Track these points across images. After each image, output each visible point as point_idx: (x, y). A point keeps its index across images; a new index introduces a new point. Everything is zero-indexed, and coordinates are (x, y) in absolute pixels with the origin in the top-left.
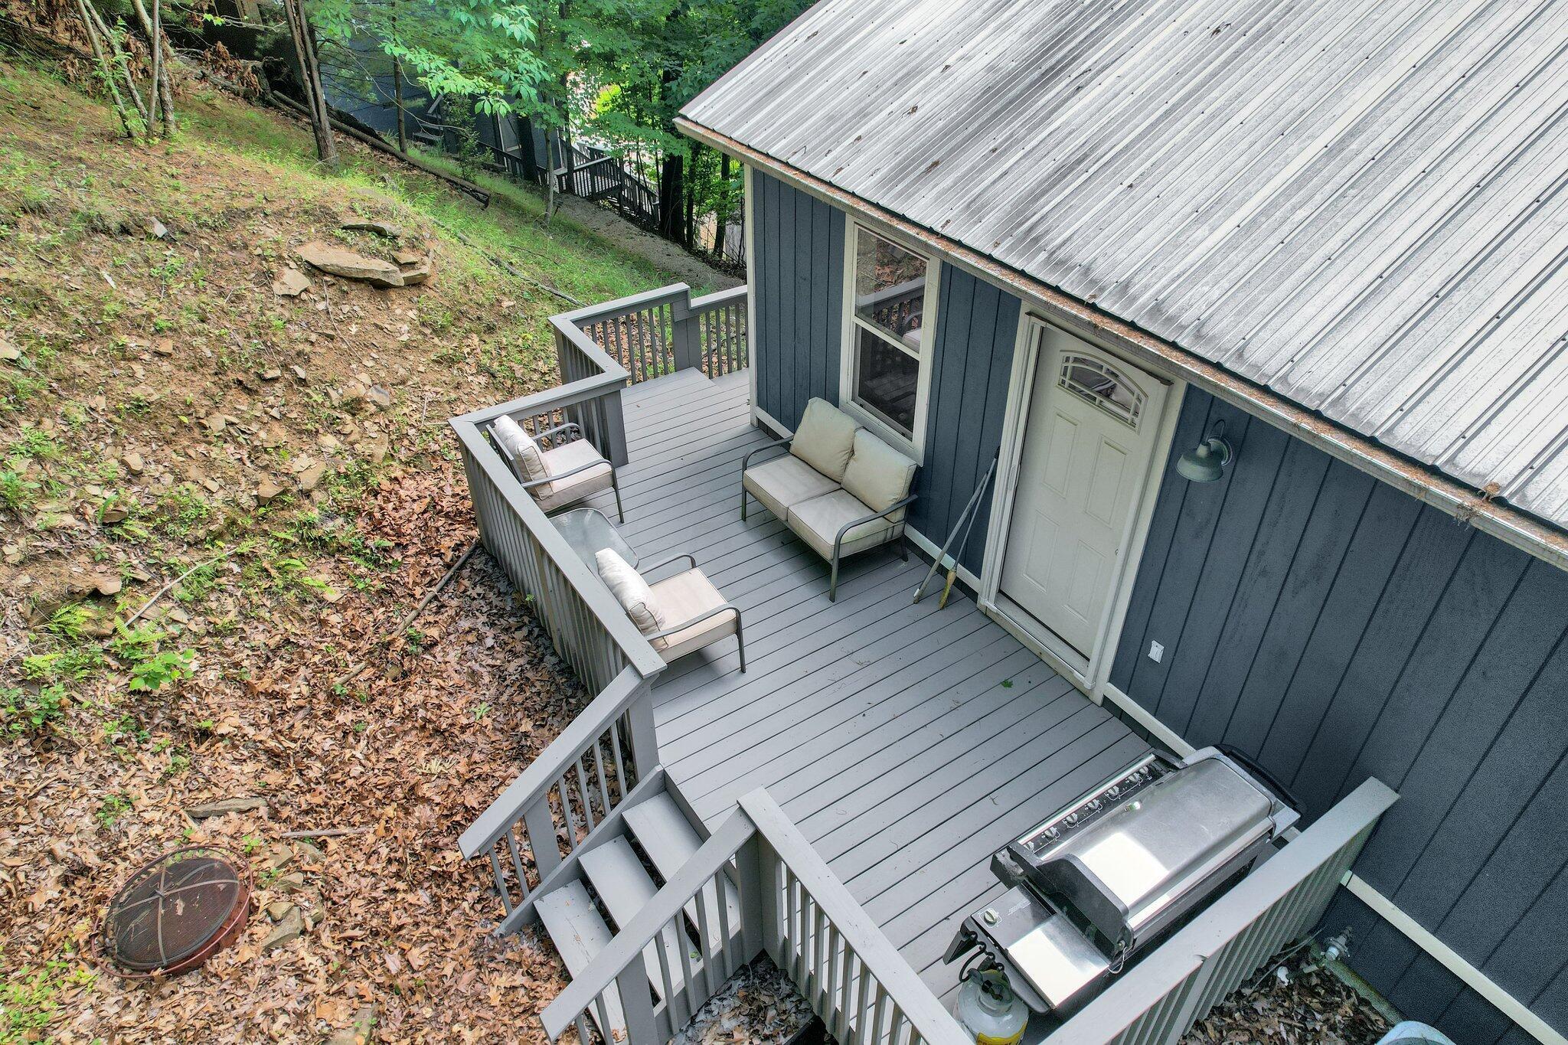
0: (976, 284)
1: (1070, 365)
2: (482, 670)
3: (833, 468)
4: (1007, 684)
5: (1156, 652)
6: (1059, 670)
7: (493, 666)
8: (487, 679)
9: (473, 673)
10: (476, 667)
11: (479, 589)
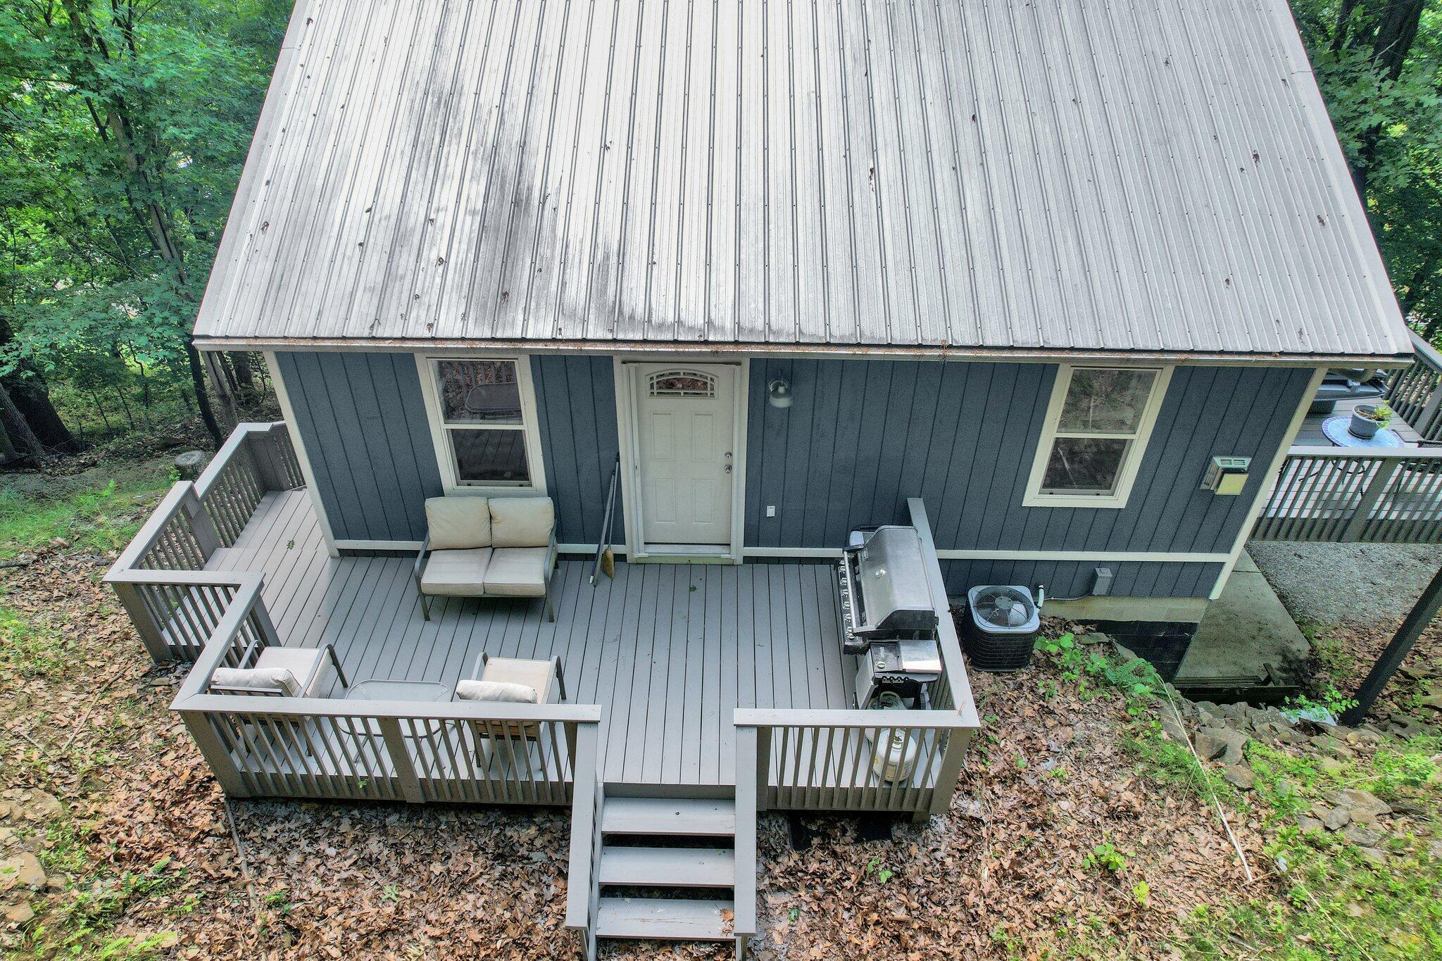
0: (565, 361)
1: (655, 381)
2: (350, 872)
3: (482, 537)
4: (693, 589)
5: (771, 511)
6: (707, 562)
7: (355, 863)
8: (361, 875)
9: (347, 881)
10: (344, 875)
11: (272, 829)
